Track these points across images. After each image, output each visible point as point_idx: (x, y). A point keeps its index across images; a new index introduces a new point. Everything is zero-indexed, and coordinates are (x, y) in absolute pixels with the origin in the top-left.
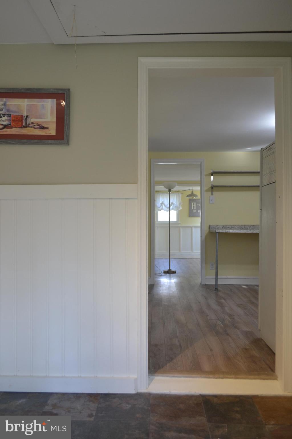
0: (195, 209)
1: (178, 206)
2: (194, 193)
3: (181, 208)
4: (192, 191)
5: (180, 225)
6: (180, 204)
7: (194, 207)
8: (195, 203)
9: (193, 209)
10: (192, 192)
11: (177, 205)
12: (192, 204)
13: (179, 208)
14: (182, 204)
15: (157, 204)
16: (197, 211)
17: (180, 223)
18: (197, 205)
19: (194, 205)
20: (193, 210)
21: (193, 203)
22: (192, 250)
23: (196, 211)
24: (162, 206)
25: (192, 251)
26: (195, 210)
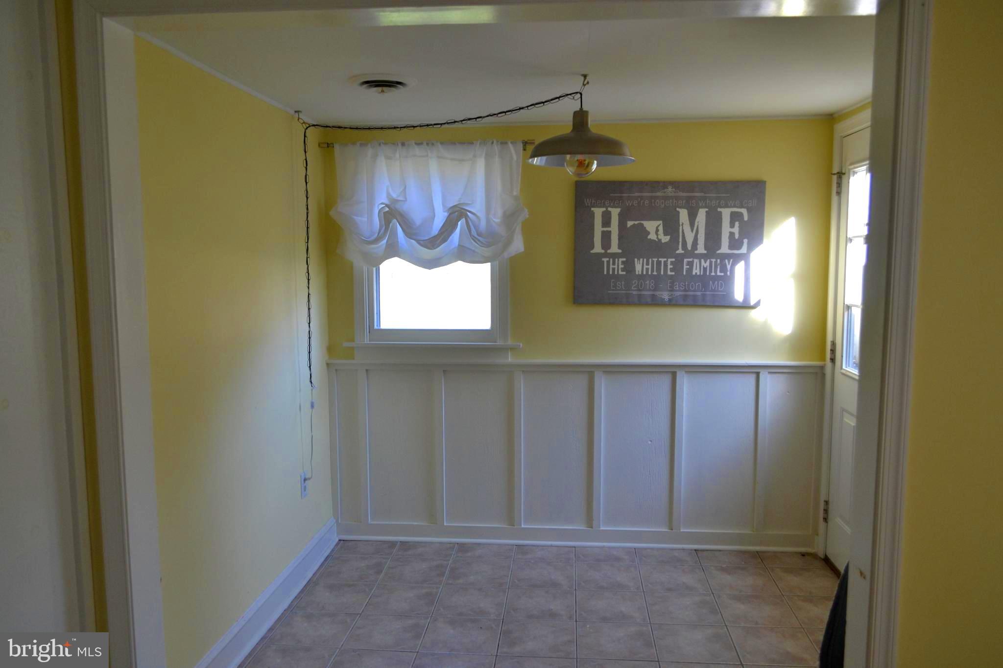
0: (614, 248)
1: (502, 231)
2: (594, 125)
3: (518, 245)
4: (578, 108)
5: (510, 359)
6: (509, 218)
7: (606, 236)
8: (615, 212)
9: (598, 249)
10: (580, 117)
11: (488, 220)
12: (593, 214)
13: (508, 242)
14: (525, 214)
15: (358, 219)
16: (629, 267)
17: (510, 342)
18: (630, 223)
19: (606, 222)
20: (598, 255)
21: (598, 212)
22: (590, 520)
23: (618, 267)
24: (394, 234)
25: (590, 524)
26: (614, 256)
